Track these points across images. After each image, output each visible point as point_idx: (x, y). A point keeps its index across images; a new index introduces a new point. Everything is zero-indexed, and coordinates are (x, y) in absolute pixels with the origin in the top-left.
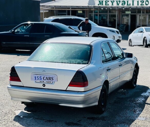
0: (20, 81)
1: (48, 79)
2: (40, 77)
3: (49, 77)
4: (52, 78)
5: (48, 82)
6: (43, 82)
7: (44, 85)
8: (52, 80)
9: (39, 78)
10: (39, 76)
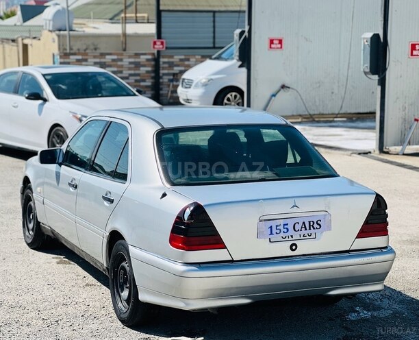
0: (225, 247)
1: (308, 228)
2: (284, 225)
3: (310, 222)
4: (319, 222)
5: (304, 236)
6: (290, 238)
7: (293, 247)
8: (318, 227)
9: (281, 228)
10: (282, 222)
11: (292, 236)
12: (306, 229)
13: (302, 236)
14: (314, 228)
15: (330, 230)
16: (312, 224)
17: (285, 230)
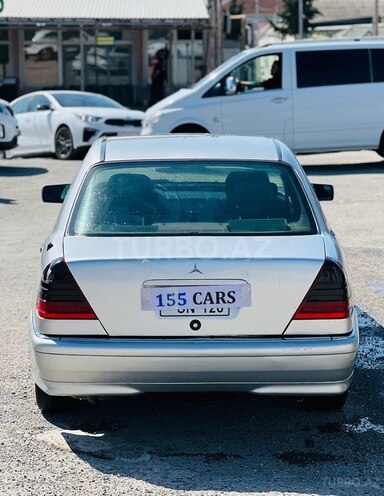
0: (95, 318)
1: (215, 300)
2: (180, 295)
3: (218, 293)
4: (232, 294)
5: (211, 311)
6: (190, 313)
7: (195, 325)
8: (231, 300)
9: (176, 298)
10: (176, 291)
11: (193, 311)
12: (212, 303)
13: (208, 311)
14: (224, 302)
15: (249, 305)
16: (221, 295)
17: (182, 302)
